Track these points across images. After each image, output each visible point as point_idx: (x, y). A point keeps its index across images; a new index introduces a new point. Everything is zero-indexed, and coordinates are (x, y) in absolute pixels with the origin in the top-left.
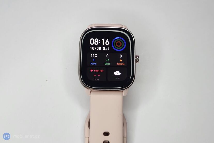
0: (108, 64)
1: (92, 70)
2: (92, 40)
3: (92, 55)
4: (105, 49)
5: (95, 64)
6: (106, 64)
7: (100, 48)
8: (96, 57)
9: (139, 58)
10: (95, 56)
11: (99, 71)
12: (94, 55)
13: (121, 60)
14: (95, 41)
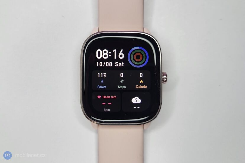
0: (122, 87)
1: (99, 97)
2: (99, 52)
3: (99, 73)
4: (119, 64)
5: (105, 87)
6: (119, 87)
7: (111, 64)
8: (106, 76)
9: (167, 76)
10: (103, 75)
11: (110, 97)
12: (102, 73)
13: (141, 81)
14: (103, 54)
